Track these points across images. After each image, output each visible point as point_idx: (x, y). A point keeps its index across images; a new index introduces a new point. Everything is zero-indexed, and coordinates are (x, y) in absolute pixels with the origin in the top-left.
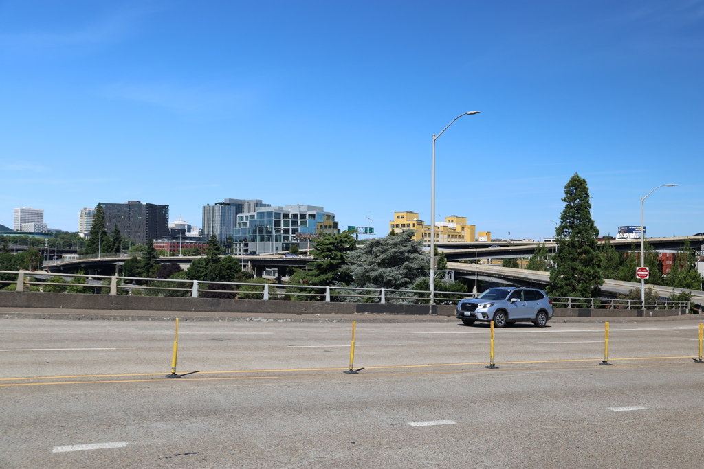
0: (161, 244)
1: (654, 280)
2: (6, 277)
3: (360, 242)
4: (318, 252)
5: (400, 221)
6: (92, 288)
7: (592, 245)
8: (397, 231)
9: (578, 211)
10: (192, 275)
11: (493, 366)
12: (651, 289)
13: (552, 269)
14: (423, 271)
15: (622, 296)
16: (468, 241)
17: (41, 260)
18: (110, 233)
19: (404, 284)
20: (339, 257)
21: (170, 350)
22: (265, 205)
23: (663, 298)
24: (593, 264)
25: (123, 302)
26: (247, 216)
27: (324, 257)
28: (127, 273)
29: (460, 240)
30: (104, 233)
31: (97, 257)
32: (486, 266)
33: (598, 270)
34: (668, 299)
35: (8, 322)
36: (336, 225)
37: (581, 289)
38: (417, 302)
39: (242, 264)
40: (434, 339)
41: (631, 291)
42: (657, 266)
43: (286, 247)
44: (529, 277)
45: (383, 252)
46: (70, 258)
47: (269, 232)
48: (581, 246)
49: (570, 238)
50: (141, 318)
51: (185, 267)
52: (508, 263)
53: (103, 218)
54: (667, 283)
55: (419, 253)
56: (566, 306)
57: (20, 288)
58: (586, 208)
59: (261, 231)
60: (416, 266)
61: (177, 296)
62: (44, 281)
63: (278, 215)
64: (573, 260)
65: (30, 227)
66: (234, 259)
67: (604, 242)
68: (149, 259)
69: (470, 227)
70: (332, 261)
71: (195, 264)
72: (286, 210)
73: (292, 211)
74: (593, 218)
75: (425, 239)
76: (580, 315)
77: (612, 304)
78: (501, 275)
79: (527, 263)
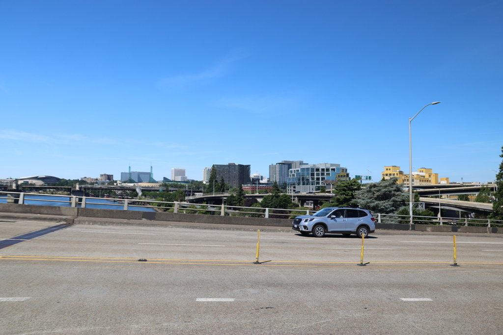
0: (246, 187)
2: (167, 205)
3: (363, 185)
4: (337, 191)
5: (388, 172)
6: (210, 212)
8: (387, 178)
10: (264, 205)
11: (455, 265)
13: (494, 202)
14: (404, 203)
16: (433, 184)
17: (184, 196)
18: (219, 181)
19: (392, 211)
20: (350, 194)
21: (255, 247)
22: (305, 164)
25: (228, 220)
26: (295, 171)
27: (341, 194)
28: (229, 203)
29: (428, 183)
30: (216, 181)
31: (212, 194)
32: (445, 199)
35: (170, 229)
36: (348, 175)
38: (400, 222)
39: (292, 198)
40: (414, 246)
43: (318, 189)
44: (477, 207)
45: (378, 191)
46: (199, 195)
47: (308, 180)
50: (237, 229)
51: (260, 200)
52: (462, 198)
53: (215, 173)
55: (401, 192)
57: (176, 211)
59: (303, 179)
60: (399, 200)
61: (256, 217)
62: (186, 207)
63: (312, 169)
65: (179, 179)
66: (287, 196)
68: (240, 195)
69: (434, 174)
70: (346, 197)
71: (265, 198)
72: (317, 166)
73: (321, 167)
75: (405, 182)
78: (458, 206)
79: (475, 198)
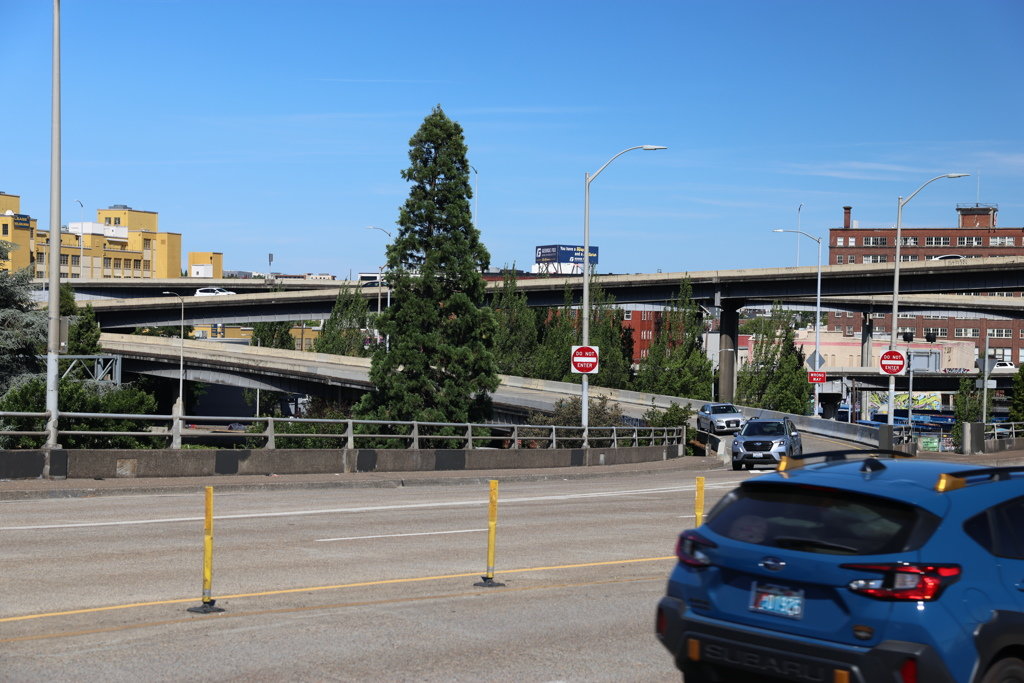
1: (612, 376)
7: (473, 290)
9: (442, 203)
11: (209, 606)
12: (604, 399)
13: (376, 352)
14: (29, 357)
15: (541, 418)
16: (159, 276)
23: (630, 420)
24: (475, 339)
29: (137, 273)
33: (486, 353)
34: (642, 422)
37: (446, 401)
38: (13, 442)
40: (53, 542)
41: (560, 404)
42: (618, 341)
44: (321, 372)
48: (447, 292)
49: (422, 271)
52: (266, 336)
54: (640, 384)
55: (20, 308)
56: (407, 443)
58: (460, 197)
60: (10, 344)
64: (426, 327)
67: (501, 284)
69: (165, 237)
74: (476, 222)
75: (39, 267)
76: (439, 467)
77: (514, 436)
78: (248, 367)
79: (316, 335)
